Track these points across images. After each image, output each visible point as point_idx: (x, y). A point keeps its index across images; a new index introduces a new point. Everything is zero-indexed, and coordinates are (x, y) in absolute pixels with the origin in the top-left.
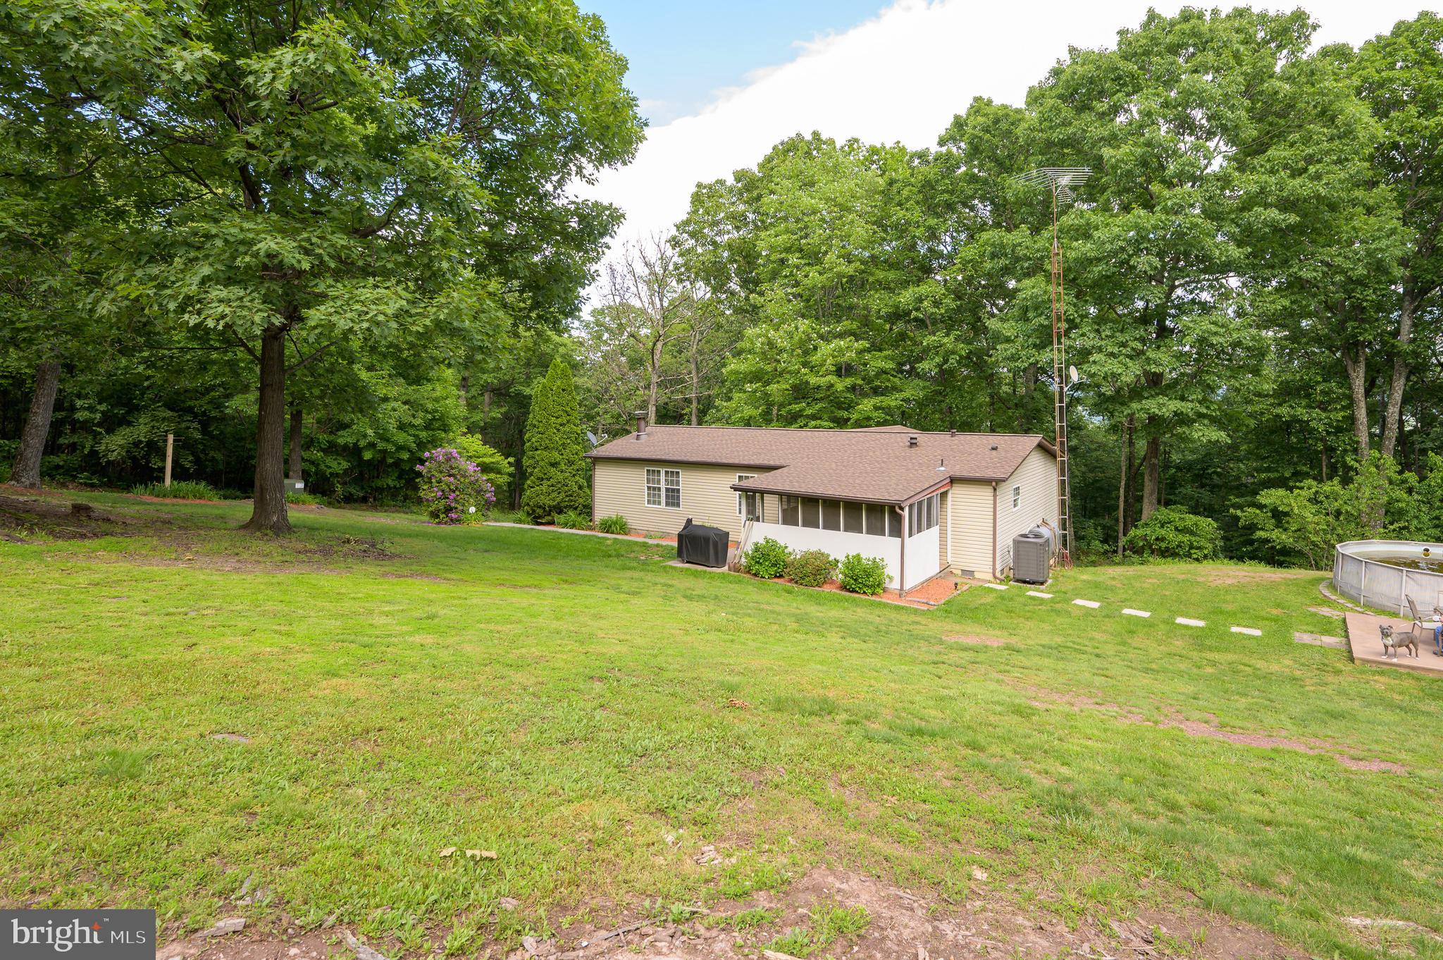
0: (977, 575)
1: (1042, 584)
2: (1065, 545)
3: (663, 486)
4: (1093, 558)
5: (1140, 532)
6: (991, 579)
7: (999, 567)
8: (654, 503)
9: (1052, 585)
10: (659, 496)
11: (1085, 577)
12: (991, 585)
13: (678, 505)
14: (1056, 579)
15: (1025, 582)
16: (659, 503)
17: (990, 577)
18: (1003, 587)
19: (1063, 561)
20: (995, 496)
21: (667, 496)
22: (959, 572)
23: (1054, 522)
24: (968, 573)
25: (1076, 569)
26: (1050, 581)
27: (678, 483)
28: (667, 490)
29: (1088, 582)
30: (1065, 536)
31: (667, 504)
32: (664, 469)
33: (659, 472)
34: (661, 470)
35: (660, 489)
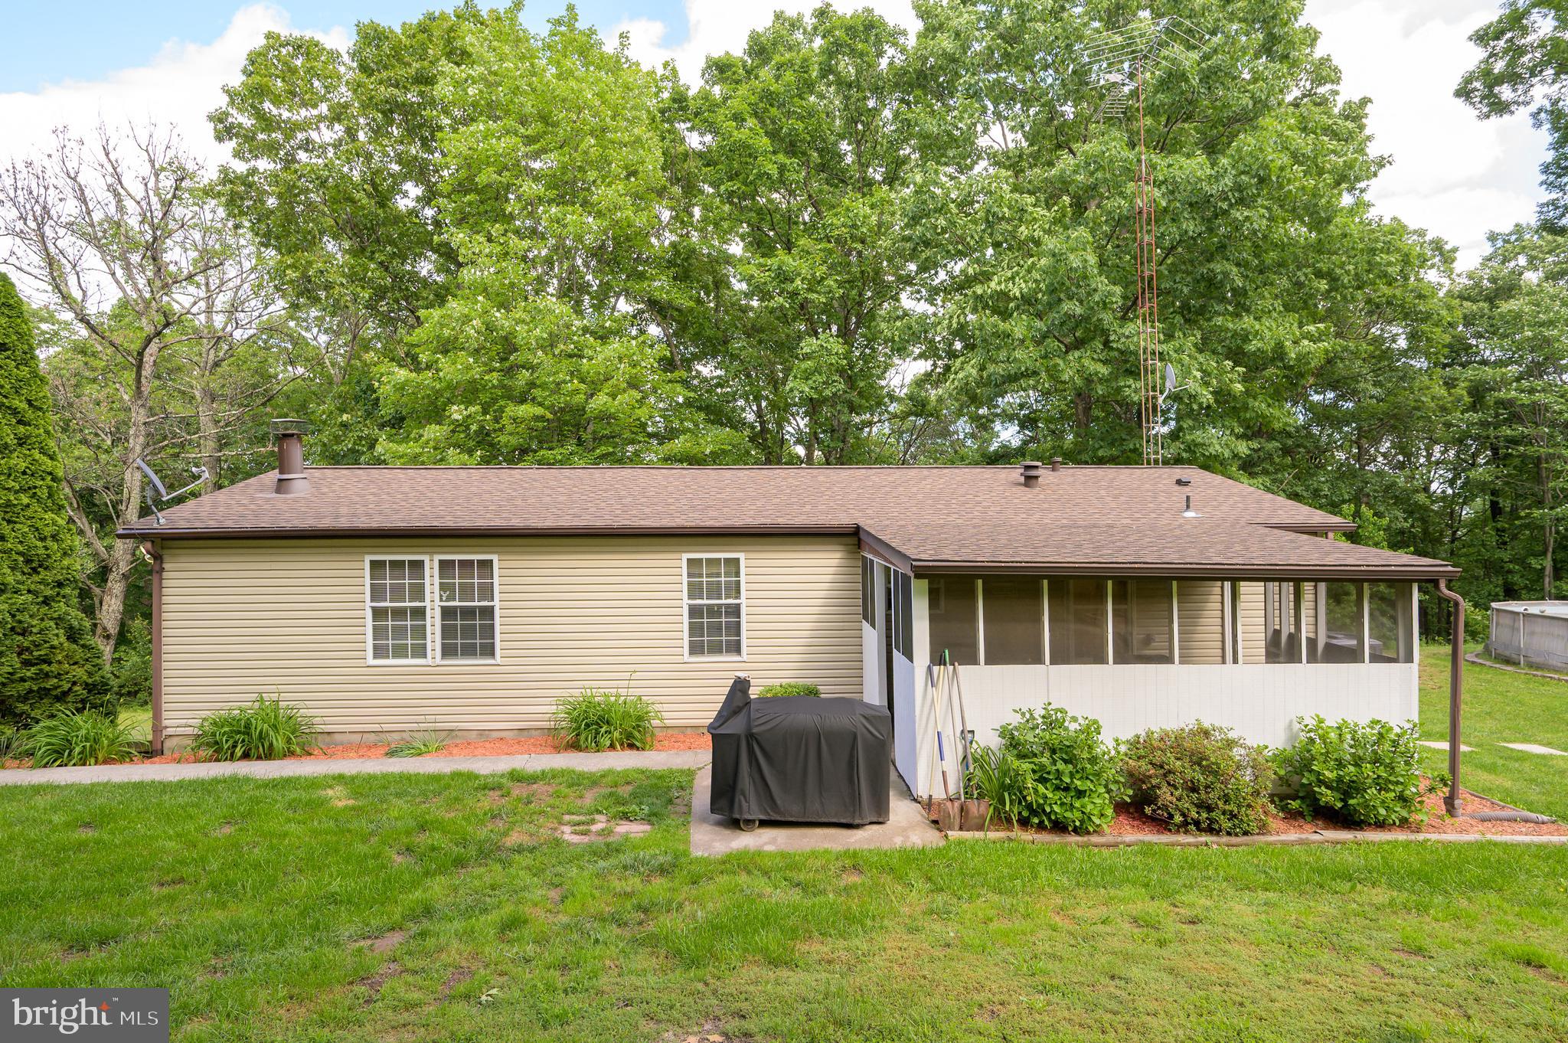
3: (433, 602)
8: (400, 652)
10: (421, 632)
13: (489, 651)
16: (420, 651)
21: (447, 632)
27: (487, 592)
28: (447, 613)
31: (448, 651)
32: (437, 558)
33: (417, 566)
34: (426, 558)
35: (419, 613)
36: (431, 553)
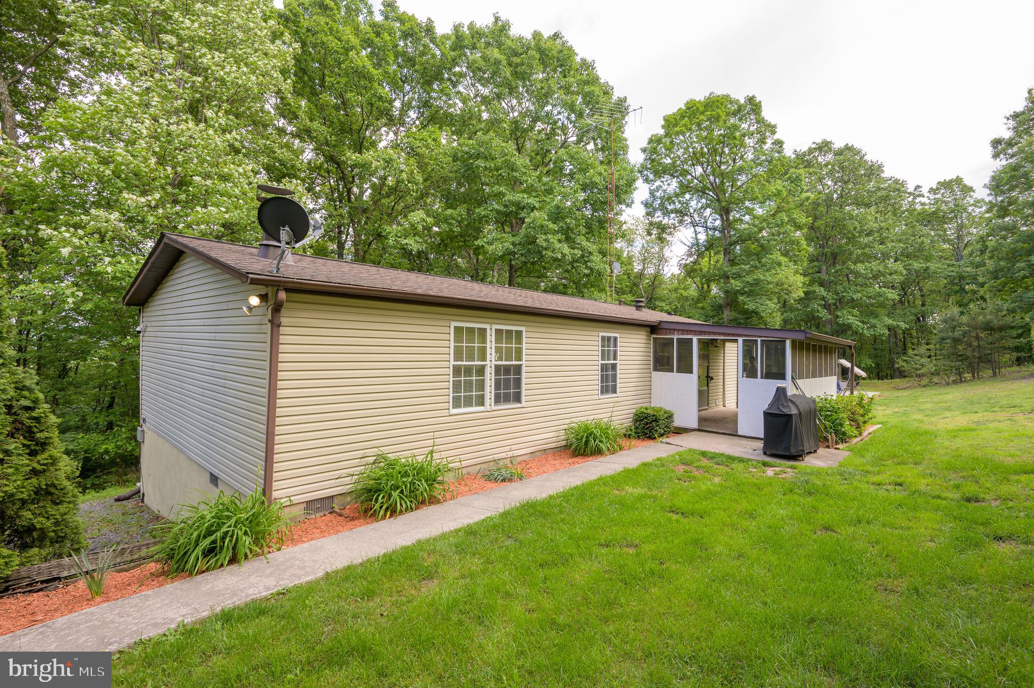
3: (491, 361)
8: (468, 402)
10: (481, 385)
13: (518, 398)
16: (481, 401)
21: (497, 384)
27: (519, 354)
28: (498, 369)
31: (498, 400)
32: (495, 327)
33: (483, 332)
34: (487, 326)
35: (481, 371)
36: (491, 323)
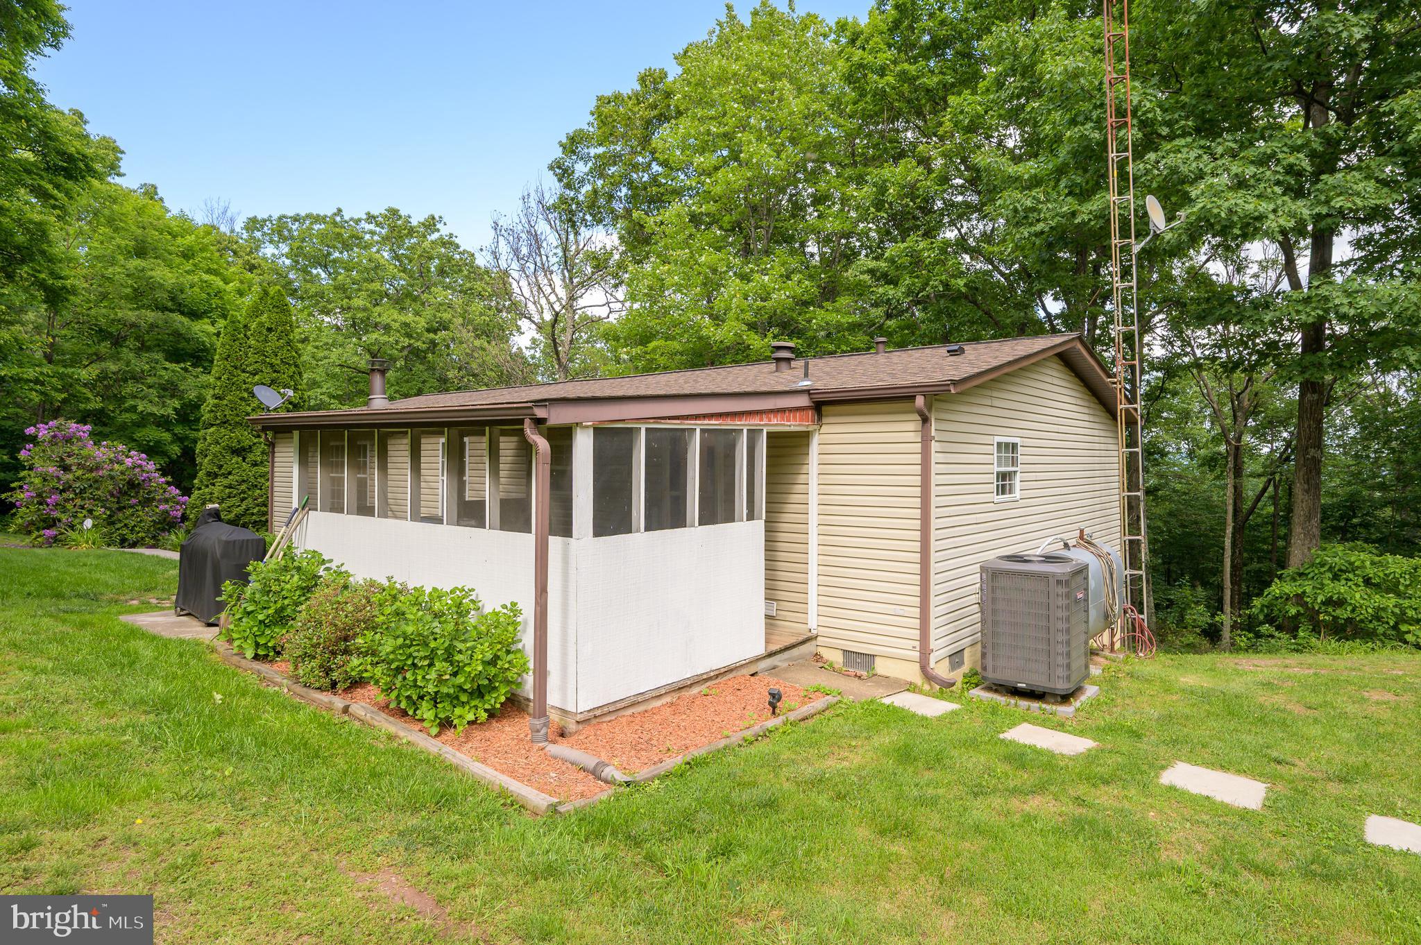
0: (881, 667)
1: (1065, 698)
2: (1138, 605)
4: (1191, 639)
5: (1289, 588)
6: (917, 678)
7: (940, 647)
9: (1096, 704)
11: (1190, 679)
12: (904, 700)
14: (1111, 683)
15: (1015, 692)
17: (912, 673)
18: (934, 708)
19: (1133, 641)
20: (926, 441)
22: (837, 658)
23: (1113, 544)
24: (860, 662)
25: (1164, 658)
26: (1091, 691)
29: (1205, 696)
30: (1135, 580)
